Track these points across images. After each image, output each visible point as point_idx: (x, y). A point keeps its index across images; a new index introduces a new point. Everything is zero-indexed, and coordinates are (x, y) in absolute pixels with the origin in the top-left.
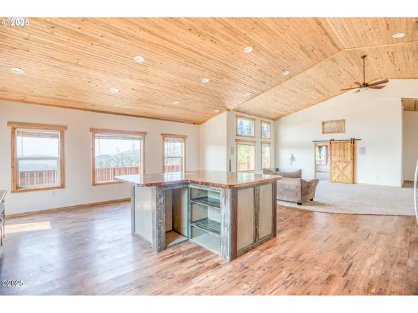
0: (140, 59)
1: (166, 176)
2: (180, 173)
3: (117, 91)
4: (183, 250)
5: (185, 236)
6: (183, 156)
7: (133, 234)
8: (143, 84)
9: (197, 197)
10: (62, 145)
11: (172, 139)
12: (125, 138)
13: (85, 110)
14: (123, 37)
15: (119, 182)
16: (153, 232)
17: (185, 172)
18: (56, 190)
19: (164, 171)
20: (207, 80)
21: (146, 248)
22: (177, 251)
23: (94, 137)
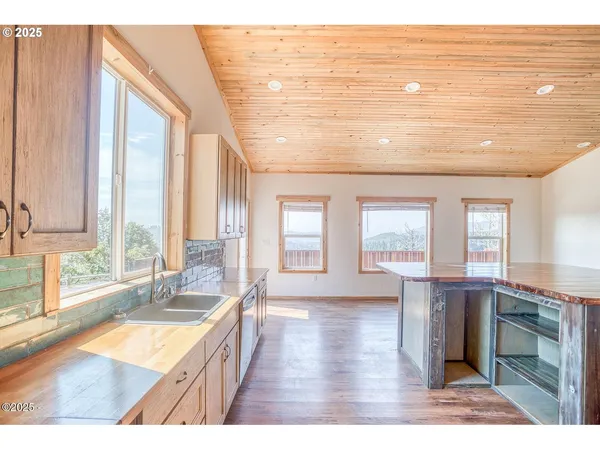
0: (414, 87)
1: (469, 269)
2: (498, 264)
3: (387, 141)
4: (475, 399)
5: (485, 378)
6: (505, 236)
7: (399, 351)
8: (427, 124)
9: (512, 312)
10: (325, 220)
11: (483, 206)
12: (402, 208)
13: (350, 173)
14: (385, 63)
15: (382, 272)
16: (425, 354)
17: (509, 264)
18: (319, 275)
19: (466, 260)
20: (549, 89)
21: (413, 376)
22: (464, 398)
23: (361, 209)
